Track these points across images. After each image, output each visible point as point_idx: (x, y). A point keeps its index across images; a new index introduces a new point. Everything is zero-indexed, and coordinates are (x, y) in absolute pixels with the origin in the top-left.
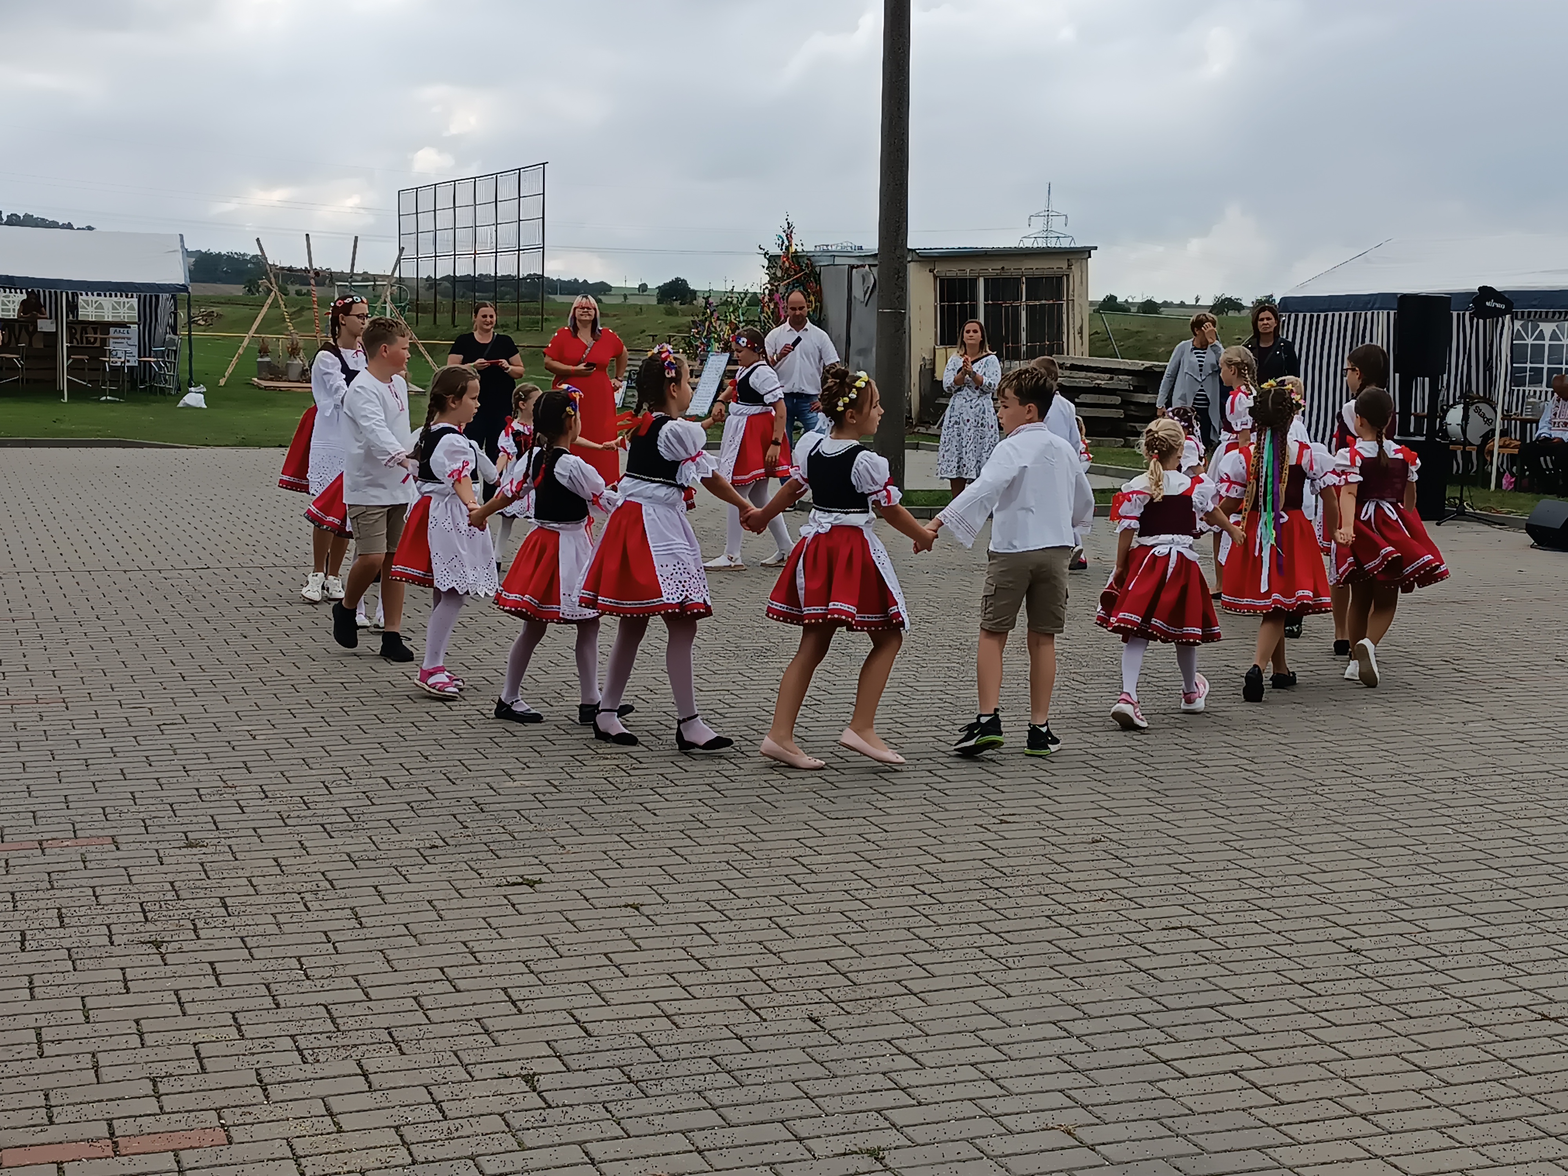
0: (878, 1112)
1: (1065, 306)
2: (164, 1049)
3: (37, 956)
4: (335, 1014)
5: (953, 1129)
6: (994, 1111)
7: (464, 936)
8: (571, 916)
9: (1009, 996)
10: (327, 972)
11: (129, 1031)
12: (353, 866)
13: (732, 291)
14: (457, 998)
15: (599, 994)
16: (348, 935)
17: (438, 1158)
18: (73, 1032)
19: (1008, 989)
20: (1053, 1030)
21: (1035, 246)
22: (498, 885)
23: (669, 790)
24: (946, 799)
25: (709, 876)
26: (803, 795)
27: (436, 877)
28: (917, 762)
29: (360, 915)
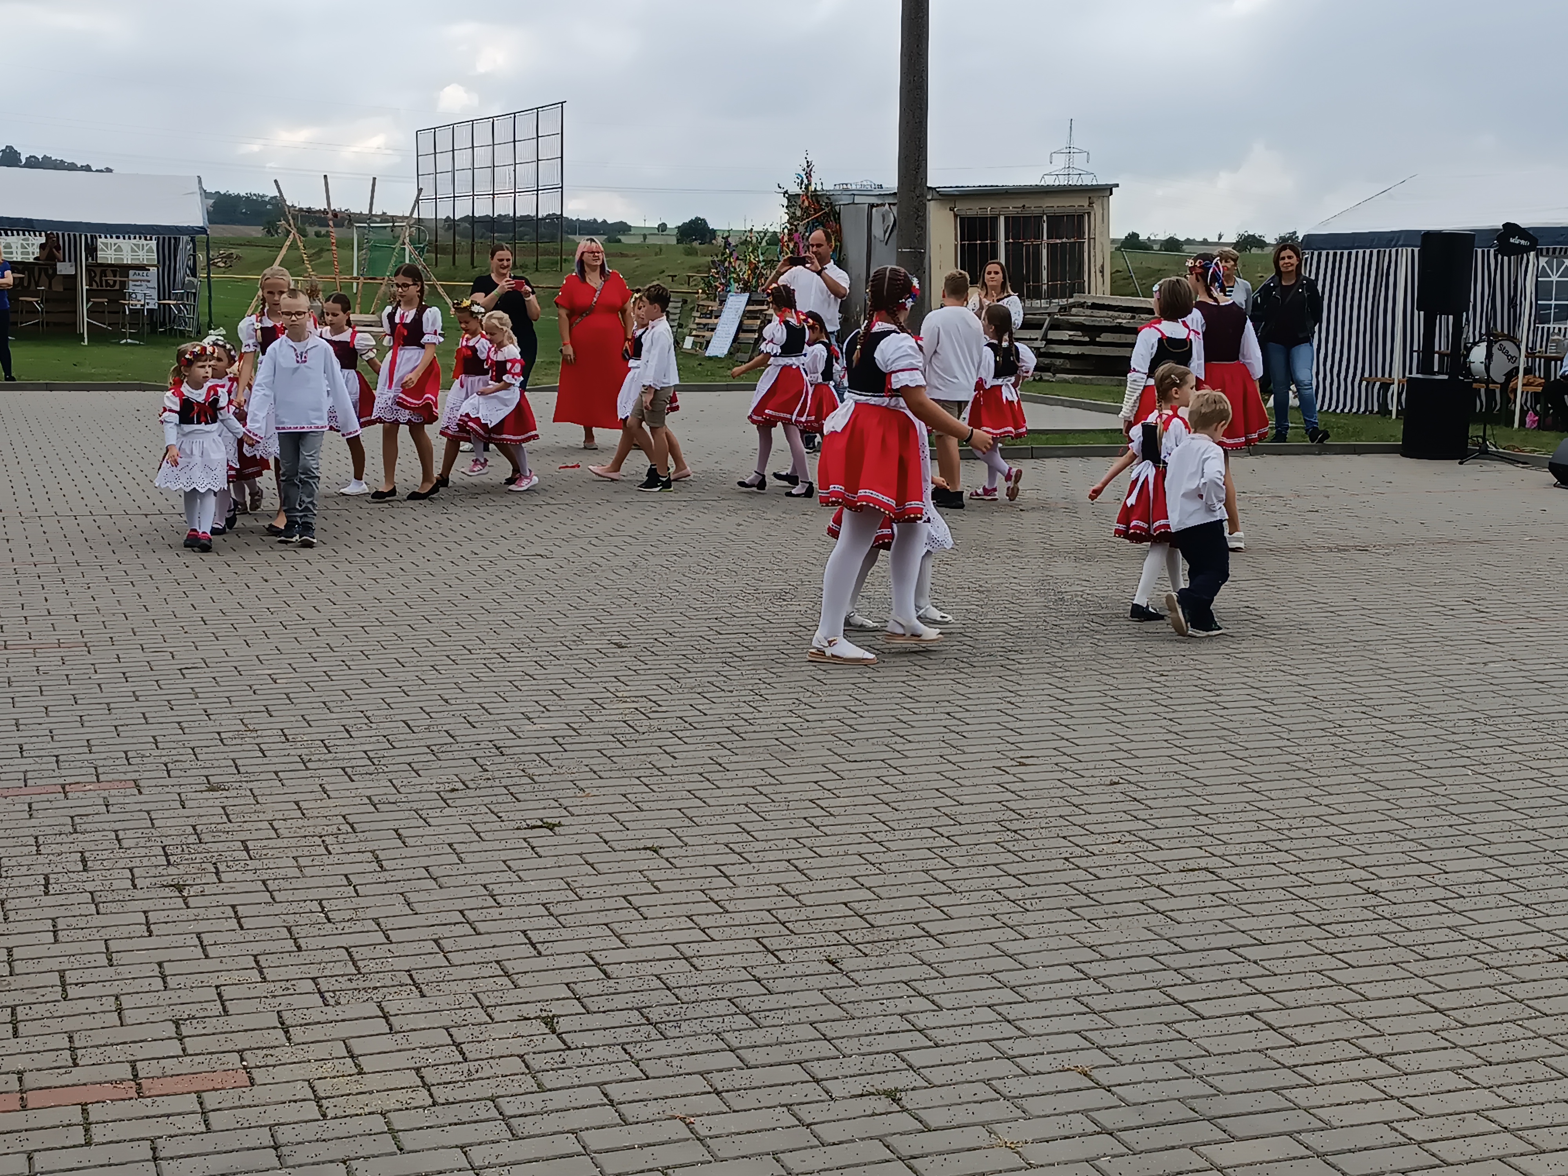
0: (896, 1053)
1: (1086, 244)
2: (188, 991)
3: (61, 900)
5: (970, 1071)
6: (1010, 1052)
7: (484, 879)
8: (591, 859)
9: (1026, 938)
12: (374, 810)
13: (751, 231)
14: (477, 941)
15: (618, 937)
16: (369, 878)
17: (458, 1099)
18: (96, 974)
19: (1026, 931)
20: (1070, 972)
21: (1057, 182)
22: (518, 829)
23: (688, 733)
24: (964, 742)
25: (729, 819)
26: (820, 738)
27: (456, 820)
28: (935, 704)
29: (381, 857)
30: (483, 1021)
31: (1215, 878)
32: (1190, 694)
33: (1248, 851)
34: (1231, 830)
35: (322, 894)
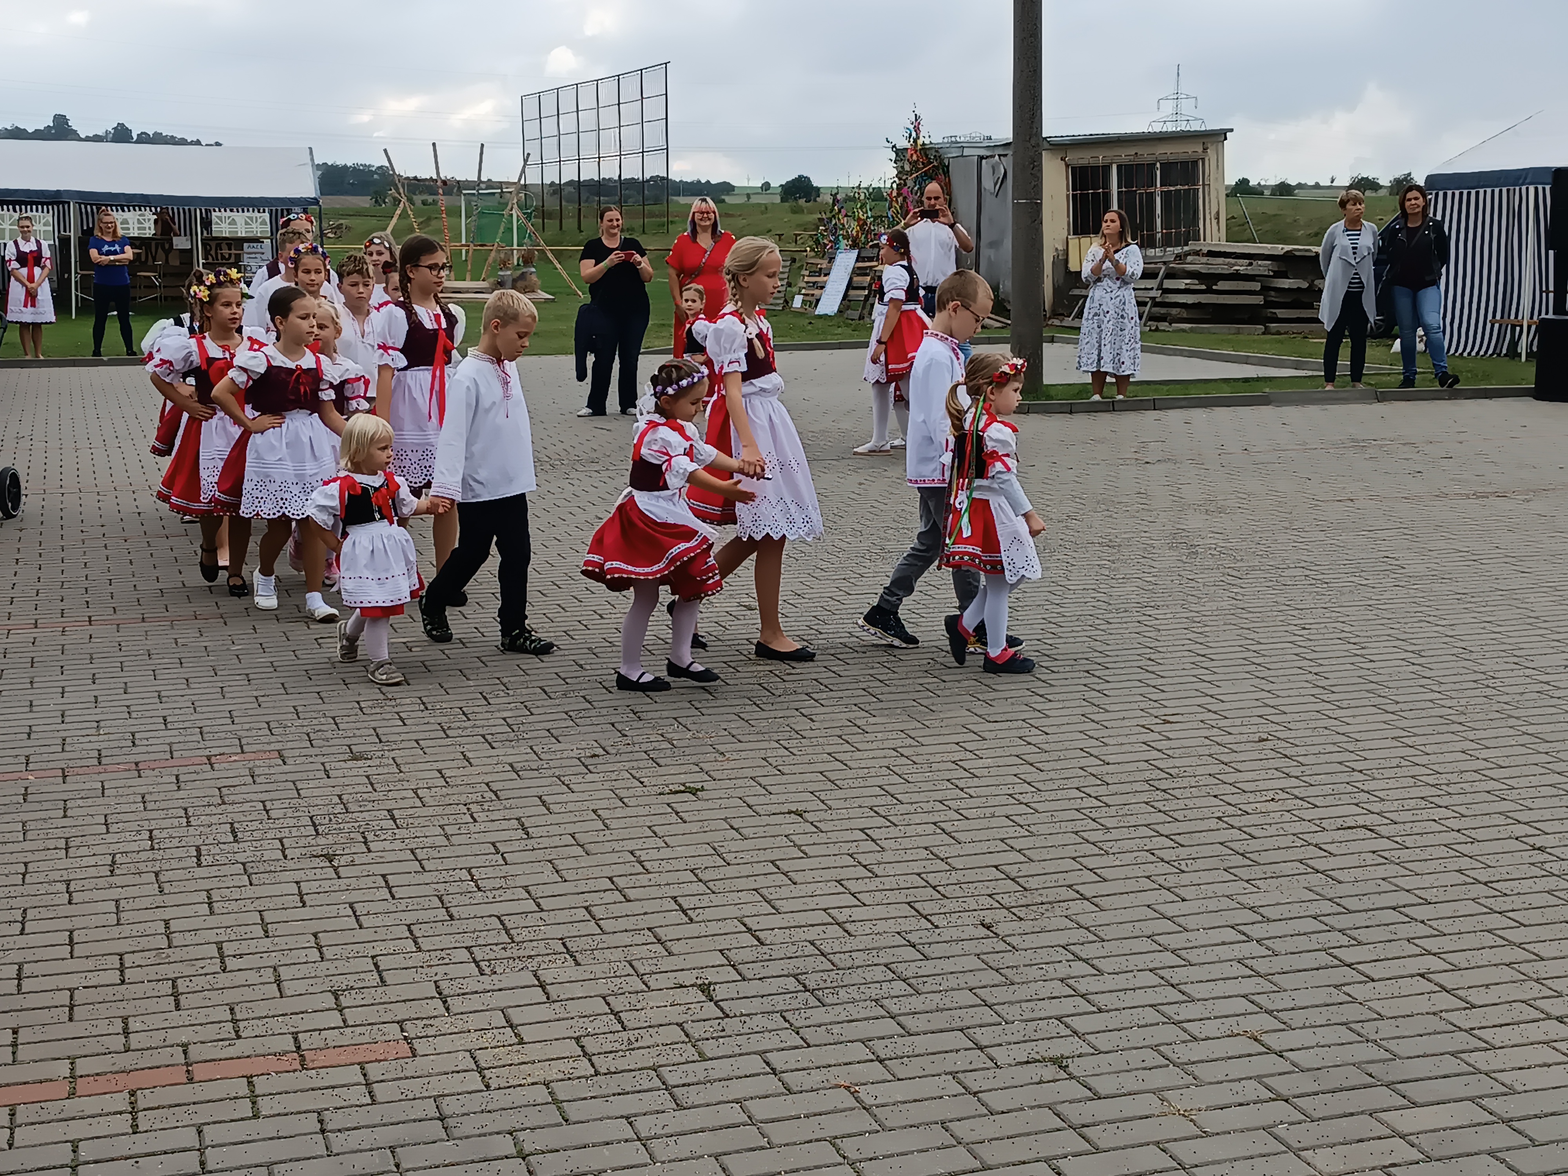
0: (1059, 1019)
1: (1201, 191)
2: (343, 962)
3: (213, 871)
4: (509, 925)
5: (1136, 1036)
6: (1176, 1017)
7: (631, 845)
8: (736, 823)
9: (1183, 900)
10: (497, 883)
11: (308, 945)
12: (516, 777)
13: (859, 187)
14: (628, 908)
15: (769, 902)
16: (516, 846)
18: (254, 946)
19: (1182, 892)
20: (1231, 935)
21: (1165, 130)
22: (660, 794)
23: (824, 696)
24: (1106, 700)
25: (871, 782)
26: (959, 698)
27: (599, 786)
28: (1074, 663)
29: (526, 825)
30: (639, 989)
31: (1374, 835)
32: (1335, 647)
33: (1406, 807)
34: (1388, 786)
35: (470, 862)
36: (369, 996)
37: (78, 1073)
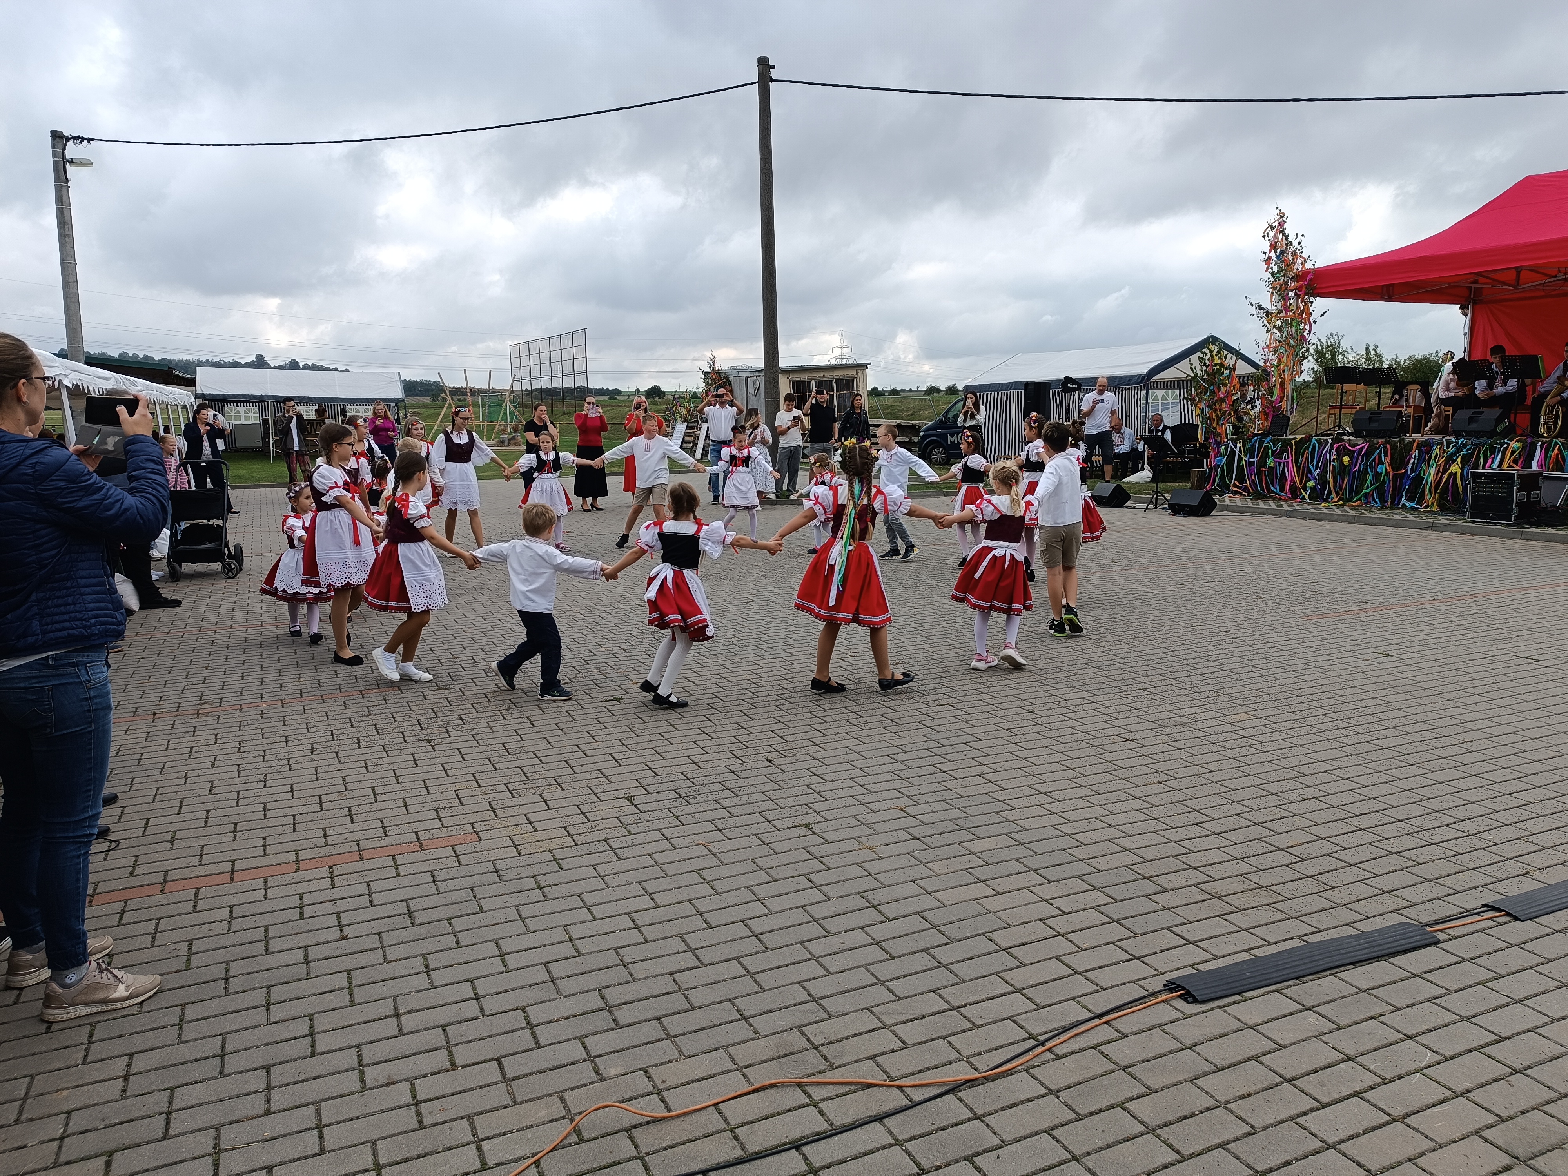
0: (806, 805)
2: (440, 794)
4: (526, 772)
5: (845, 812)
6: (864, 801)
10: (518, 750)
11: (420, 786)
14: (587, 760)
15: (659, 754)
17: (588, 841)
18: (391, 788)
30: (595, 801)
35: (504, 740)
36: (454, 811)
37: (300, 858)
